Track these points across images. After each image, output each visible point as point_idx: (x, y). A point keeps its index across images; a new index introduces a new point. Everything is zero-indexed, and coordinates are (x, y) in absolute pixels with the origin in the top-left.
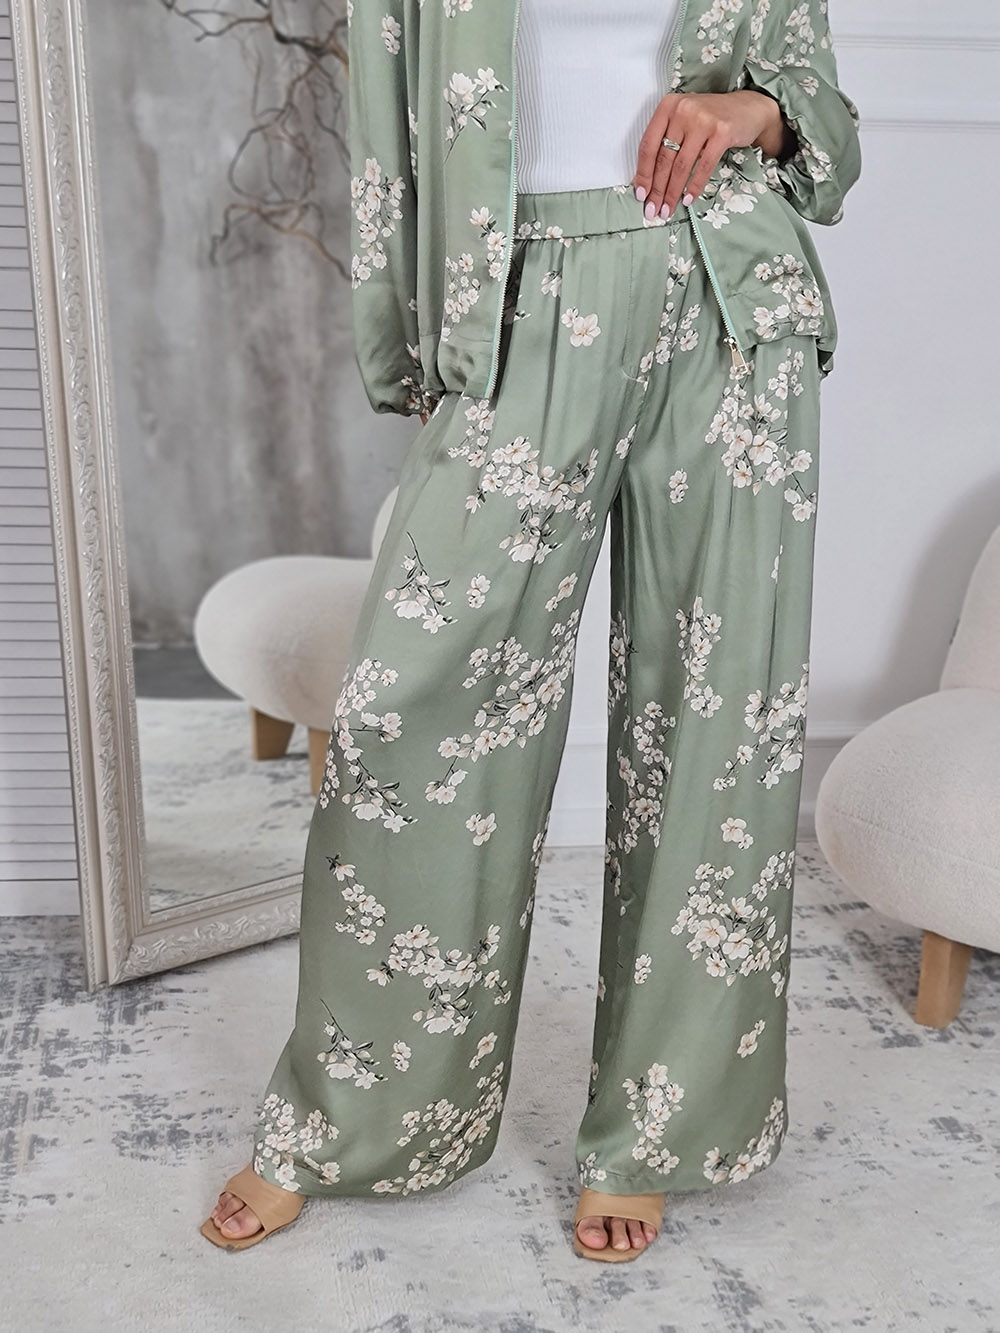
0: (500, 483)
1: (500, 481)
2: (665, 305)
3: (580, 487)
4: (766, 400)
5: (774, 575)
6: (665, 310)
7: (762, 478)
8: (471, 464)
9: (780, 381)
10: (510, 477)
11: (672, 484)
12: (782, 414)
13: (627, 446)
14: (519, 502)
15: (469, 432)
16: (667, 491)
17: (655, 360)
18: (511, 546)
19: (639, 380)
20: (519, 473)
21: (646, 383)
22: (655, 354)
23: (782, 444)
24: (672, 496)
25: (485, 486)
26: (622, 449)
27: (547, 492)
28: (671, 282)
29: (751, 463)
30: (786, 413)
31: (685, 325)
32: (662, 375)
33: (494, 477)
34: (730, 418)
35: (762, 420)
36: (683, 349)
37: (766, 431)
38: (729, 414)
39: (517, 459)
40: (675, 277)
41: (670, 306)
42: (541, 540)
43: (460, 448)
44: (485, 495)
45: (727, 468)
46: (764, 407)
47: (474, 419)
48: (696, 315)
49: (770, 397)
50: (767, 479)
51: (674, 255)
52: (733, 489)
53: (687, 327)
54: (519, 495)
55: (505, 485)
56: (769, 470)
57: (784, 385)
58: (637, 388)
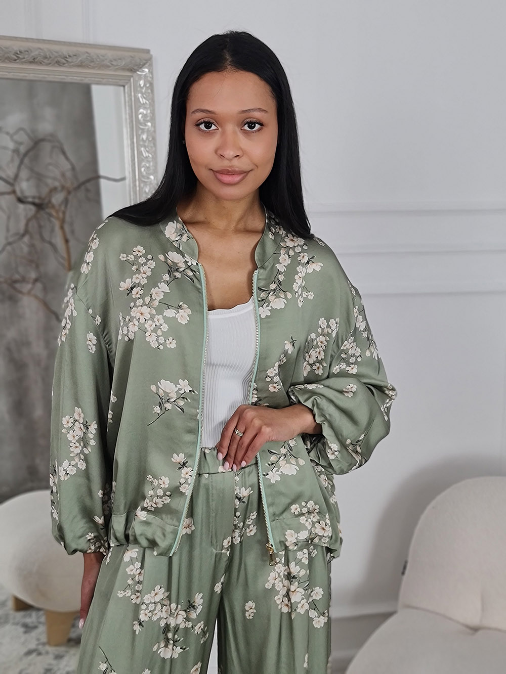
0: (150, 614)
1: (150, 613)
2: (235, 513)
3: (194, 615)
4: (296, 564)
5: (305, 665)
6: (236, 516)
7: (295, 610)
8: (134, 602)
9: (304, 554)
10: (155, 610)
11: (247, 608)
12: (306, 572)
13: (220, 587)
14: (161, 622)
15: (130, 582)
16: (244, 611)
17: (232, 541)
18: (159, 648)
19: (223, 551)
20: (159, 606)
21: (229, 552)
22: (232, 538)
23: (306, 590)
24: (247, 614)
25: (142, 617)
26: (218, 588)
27: (174, 618)
28: (237, 502)
29: (289, 600)
30: (308, 571)
31: (248, 522)
32: (238, 549)
33: (147, 612)
34: (279, 576)
35: (294, 577)
36: (248, 535)
37: (297, 583)
38: (279, 574)
39: (157, 599)
40: (239, 499)
41: (238, 514)
42: (174, 645)
43: (124, 591)
44: (143, 623)
45: (279, 605)
46: (294, 569)
47: (132, 574)
48: (255, 517)
49: (299, 562)
50: (298, 610)
51: (238, 487)
52: (282, 613)
53: (249, 523)
54: (160, 619)
55: (153, 615)
56: (299, 606)
57: (307, 556)
58: (222, 555)
